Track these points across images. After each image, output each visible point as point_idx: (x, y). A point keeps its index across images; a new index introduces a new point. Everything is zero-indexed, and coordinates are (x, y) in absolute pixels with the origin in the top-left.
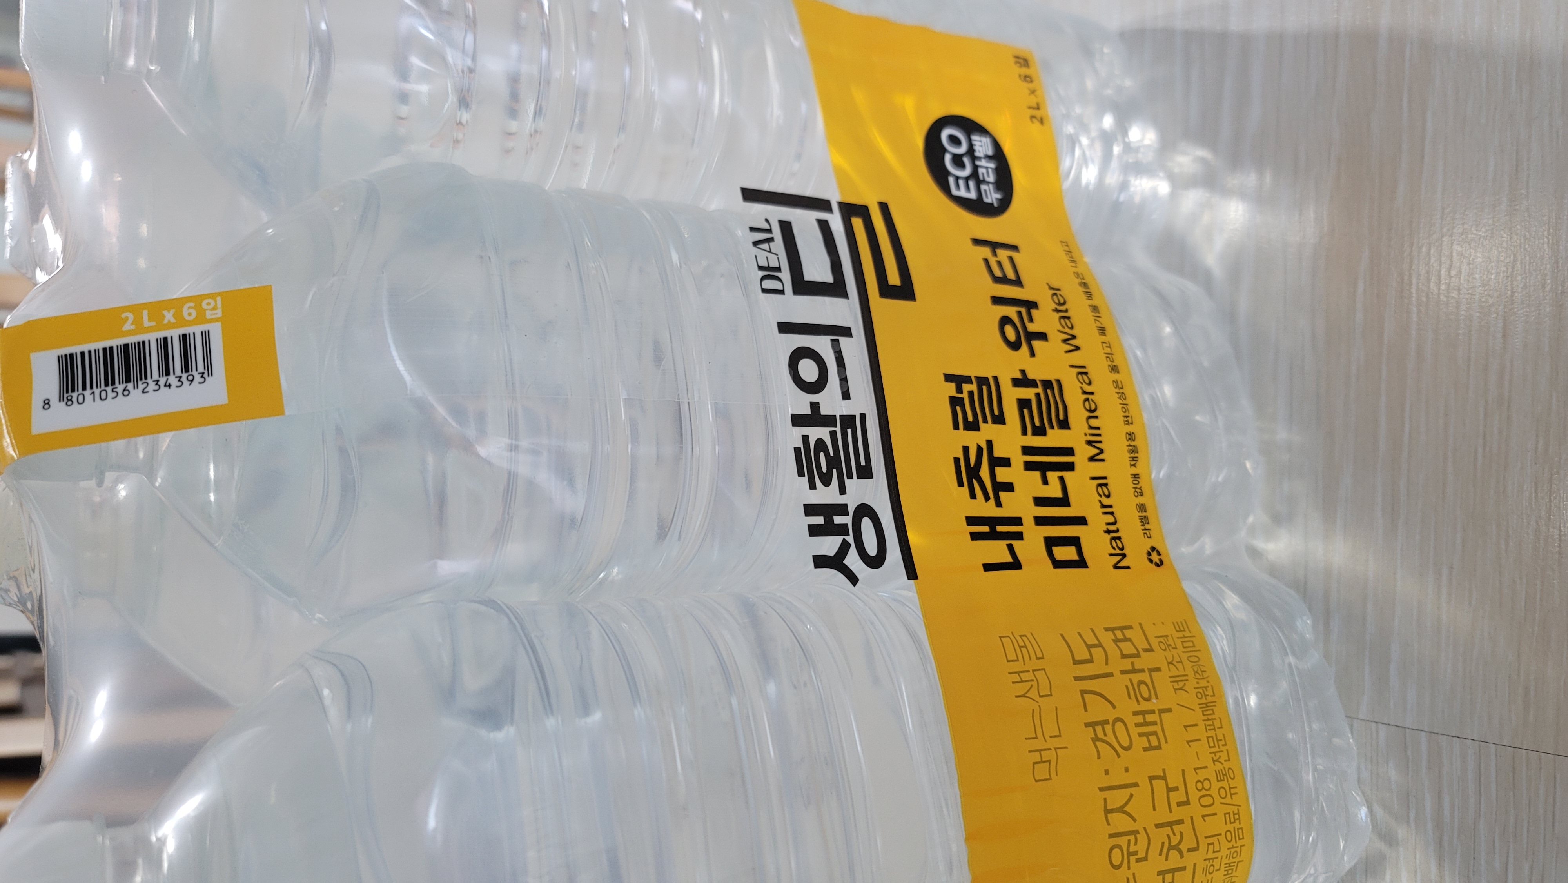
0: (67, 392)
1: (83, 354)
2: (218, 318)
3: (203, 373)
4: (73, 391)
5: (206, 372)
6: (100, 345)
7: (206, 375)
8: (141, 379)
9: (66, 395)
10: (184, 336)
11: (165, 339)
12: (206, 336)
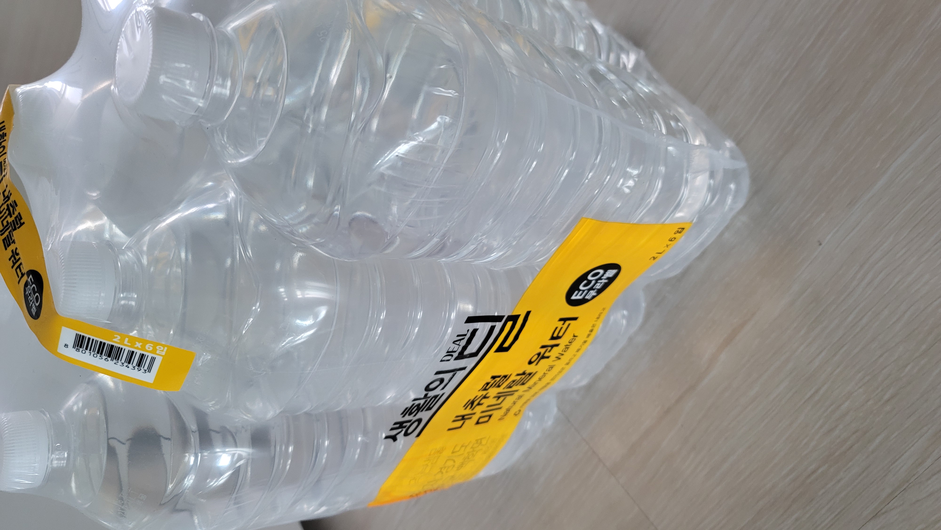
0: (78, 346)
1: (89, 339)
2: (162, 355)
3: (146, 370)
4: (81, 347)
5: (148, 370)
6: (100, 340)
7: (147, 371)
8: (115, 359)
9: (76, 347)
10: (143, 355)
11: (133, 352)
12: (153, 359)
